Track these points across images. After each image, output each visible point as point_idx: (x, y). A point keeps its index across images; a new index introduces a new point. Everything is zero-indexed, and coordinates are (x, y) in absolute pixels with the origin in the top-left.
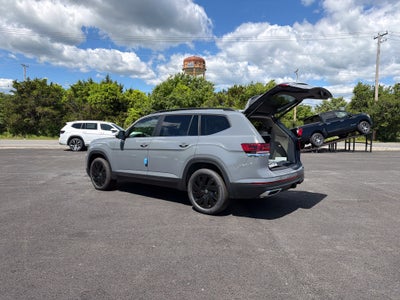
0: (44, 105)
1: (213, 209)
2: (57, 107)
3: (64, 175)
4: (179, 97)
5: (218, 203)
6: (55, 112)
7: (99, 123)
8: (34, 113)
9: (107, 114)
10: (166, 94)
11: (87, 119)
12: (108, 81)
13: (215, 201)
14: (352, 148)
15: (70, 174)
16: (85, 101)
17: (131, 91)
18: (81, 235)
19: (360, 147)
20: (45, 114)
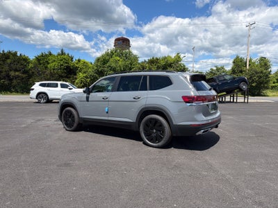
0: (16, 70)
1: (160, 144)
2: (25, 72)
3: (39, 120)
4: (113, 65)
5: (164, 139)
6: (24, 76)
7: (59, 83)
8: (8, 76)
9: (62, 77)
10: (104, 63)
11: (48, 80)
12: (63, 53)
13: (162, 138)
14: (235, 101)
15: (43, 120)
16: (46, 68)
17: (79, 61)
18: (67, 165)
19: (241, 99)
20: (17, 77)
